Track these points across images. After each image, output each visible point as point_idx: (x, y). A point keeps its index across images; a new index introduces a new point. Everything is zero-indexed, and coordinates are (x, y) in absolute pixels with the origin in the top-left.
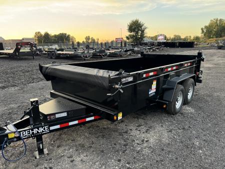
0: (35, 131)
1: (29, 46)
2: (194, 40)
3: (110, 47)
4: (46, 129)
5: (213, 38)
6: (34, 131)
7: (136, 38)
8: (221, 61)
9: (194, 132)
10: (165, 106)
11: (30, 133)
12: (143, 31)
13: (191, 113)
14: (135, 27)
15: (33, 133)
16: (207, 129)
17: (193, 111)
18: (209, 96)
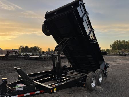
1: (14, 52)
2: (106, 51)
8: (121, 62)
10: (84, 85)
13: (101, 90)
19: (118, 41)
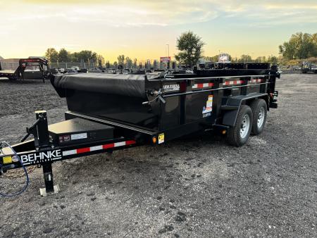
0: (42, 155)
2: (269, 61)
3: (152, 69)
4: (57, 153)
5: (295, 59)
6: (40, 156)
7: (189, 58)
8: (306, 87)
9: (265, 167)
10: (224, 132)
11: (34, 158)
12: (198, 49)
13: (261, 145)
14: (188, 43)
15: (38, 159)
16: (283, 163)
17: (264, 142)
18: (287, 126)
19: (303, 34)
